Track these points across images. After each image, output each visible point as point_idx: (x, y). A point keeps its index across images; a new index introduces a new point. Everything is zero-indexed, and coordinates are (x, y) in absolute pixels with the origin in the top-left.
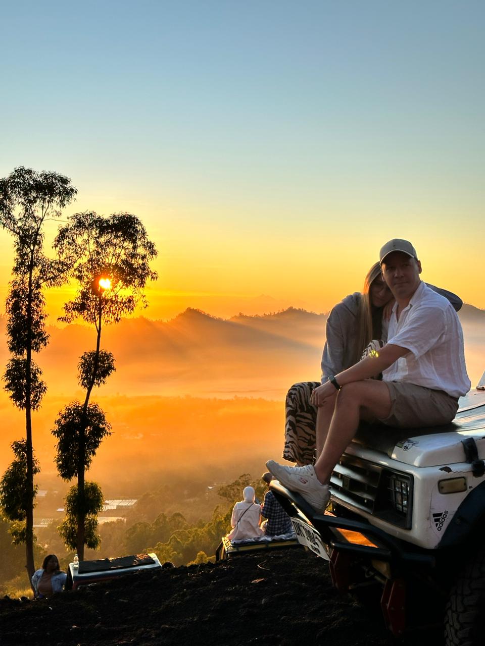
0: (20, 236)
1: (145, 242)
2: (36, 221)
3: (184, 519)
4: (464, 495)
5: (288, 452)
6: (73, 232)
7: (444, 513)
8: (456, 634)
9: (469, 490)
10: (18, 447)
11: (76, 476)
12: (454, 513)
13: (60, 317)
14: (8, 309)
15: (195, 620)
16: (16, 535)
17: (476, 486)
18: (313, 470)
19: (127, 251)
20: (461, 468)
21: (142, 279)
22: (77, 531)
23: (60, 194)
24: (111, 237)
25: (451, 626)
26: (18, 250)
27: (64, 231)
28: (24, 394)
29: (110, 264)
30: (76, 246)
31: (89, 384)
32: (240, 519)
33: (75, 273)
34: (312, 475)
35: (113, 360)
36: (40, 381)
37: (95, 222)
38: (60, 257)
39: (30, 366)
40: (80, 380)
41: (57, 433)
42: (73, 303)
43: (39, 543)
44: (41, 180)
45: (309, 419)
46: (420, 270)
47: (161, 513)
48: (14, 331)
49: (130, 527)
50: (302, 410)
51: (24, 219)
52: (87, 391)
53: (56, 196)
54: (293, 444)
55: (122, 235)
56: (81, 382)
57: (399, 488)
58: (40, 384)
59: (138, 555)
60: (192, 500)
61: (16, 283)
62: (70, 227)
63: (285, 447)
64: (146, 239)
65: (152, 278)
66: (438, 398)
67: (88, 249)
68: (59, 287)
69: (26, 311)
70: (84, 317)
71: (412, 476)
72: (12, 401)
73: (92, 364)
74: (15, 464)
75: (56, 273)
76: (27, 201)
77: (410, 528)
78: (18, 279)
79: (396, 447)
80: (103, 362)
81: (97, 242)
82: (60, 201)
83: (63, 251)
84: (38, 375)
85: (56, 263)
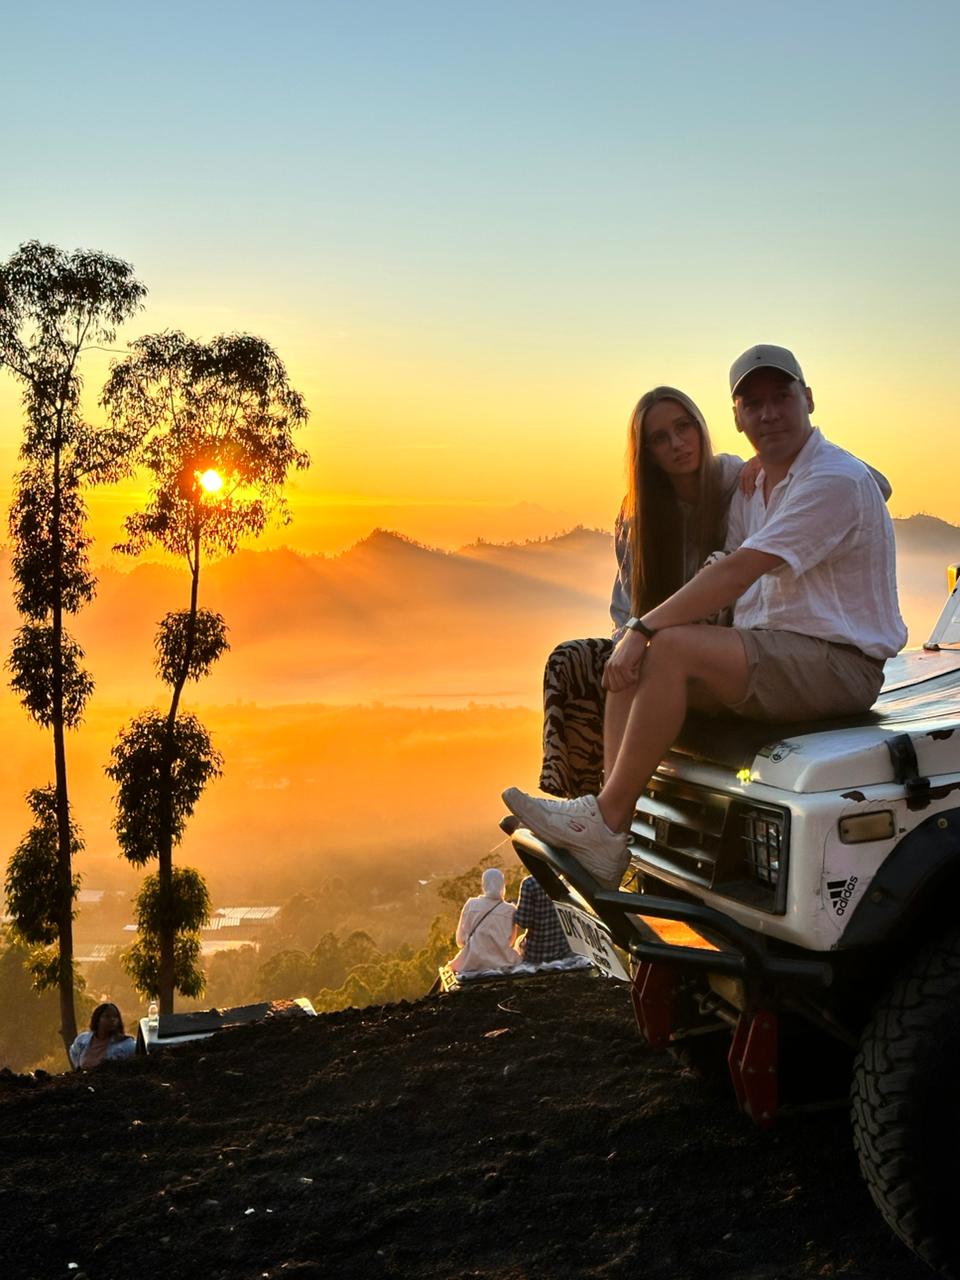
0: (34, 381)
1: (283, 392)
2: (65, 351)
3: (373, 943)
4: (889, 845)
5: (550, 777)
6: (139, 372)
7: (849, 881)
8: (873, 1116)
9: (900, 836)
10: (39, 800)
11: (155, 856)
12: (869, 881)
13: (118, 545)
14: (13, 528)
15: (373, 1105)
16: (40, 972)
17: (914, 827)
18: (596, 806)
19: (248, 411)
20: (885, 793)
21: (279, 467)
22: (159, 963)
23: (112, 295)
24: (215, 384)
25: (863, 1101)
26: (31, 409)
27: (122, 371)
28: (49, 697)
29: (214, 438)
30: (146, 401)
31: (177, 676)
32: (474, 931)
33: (145, 457)
34: (593, 815)
35: (223, 628)
36: (80, 671)
37: (184, 352)
38: (115, 424)
39: (60, 641)
40: (159, 669)
41: (117, 772)
42: (142, 516)
43: (91, 992)
44: (74, 268)
45: (591, 712)
46: (811, 408)
47: (328, 931)
48: (28, 572)
49: (268, 960)
50: (577, 695)
51: (42, 347)
52: (173, 689)
53: (104, 300)
54: (560, 762)
55: (237, 379)
56: (162, 672)
57: (763, 836)
58: (81, 676)
59: (274, 1003)
60: (387, 907)
61: (28, 475)
62: (133, 363)
63: (545, 768)
64: (285, 387)
65: (300, 464)
66: (843, 661)
67: (170, 407)
68: (114, 483)
69: (50, 532)
70: (166, 543)
71: (787, 810)
72: (26, 710)
73: (182, 636)
74: (35, 834)
75: (108, 455)
76: (46, 310)
77: (783, 912)
78: (33, 467)
79: (758, 757)
80: (204, 632)
81: (188, 392)
82: (113, 310)
83: (121, 412)
84: (77, 659)
85: (108, 436)
